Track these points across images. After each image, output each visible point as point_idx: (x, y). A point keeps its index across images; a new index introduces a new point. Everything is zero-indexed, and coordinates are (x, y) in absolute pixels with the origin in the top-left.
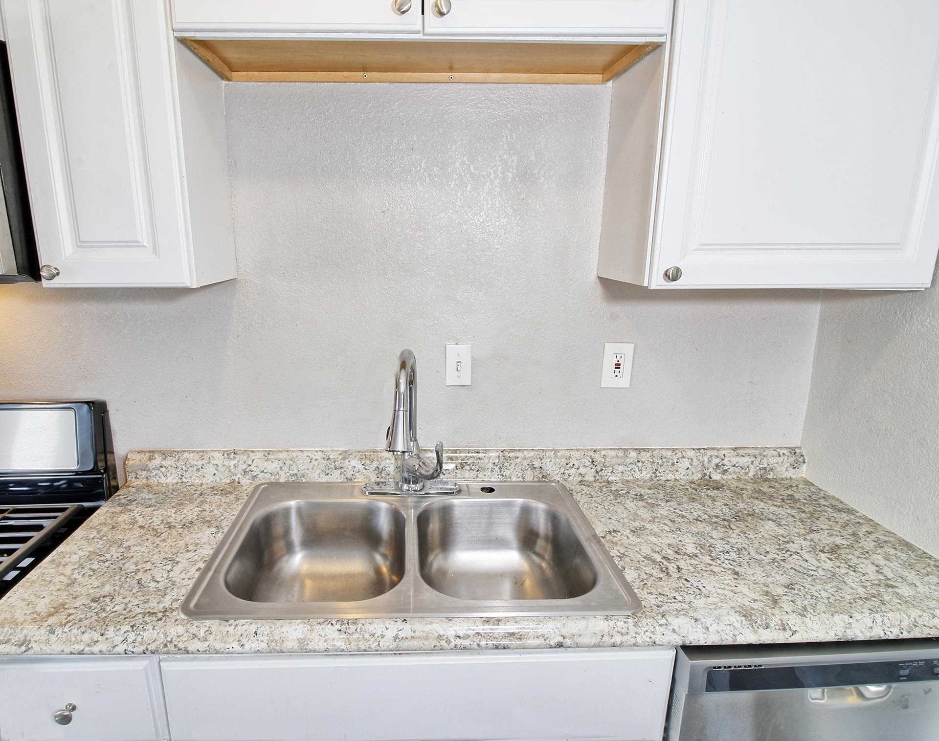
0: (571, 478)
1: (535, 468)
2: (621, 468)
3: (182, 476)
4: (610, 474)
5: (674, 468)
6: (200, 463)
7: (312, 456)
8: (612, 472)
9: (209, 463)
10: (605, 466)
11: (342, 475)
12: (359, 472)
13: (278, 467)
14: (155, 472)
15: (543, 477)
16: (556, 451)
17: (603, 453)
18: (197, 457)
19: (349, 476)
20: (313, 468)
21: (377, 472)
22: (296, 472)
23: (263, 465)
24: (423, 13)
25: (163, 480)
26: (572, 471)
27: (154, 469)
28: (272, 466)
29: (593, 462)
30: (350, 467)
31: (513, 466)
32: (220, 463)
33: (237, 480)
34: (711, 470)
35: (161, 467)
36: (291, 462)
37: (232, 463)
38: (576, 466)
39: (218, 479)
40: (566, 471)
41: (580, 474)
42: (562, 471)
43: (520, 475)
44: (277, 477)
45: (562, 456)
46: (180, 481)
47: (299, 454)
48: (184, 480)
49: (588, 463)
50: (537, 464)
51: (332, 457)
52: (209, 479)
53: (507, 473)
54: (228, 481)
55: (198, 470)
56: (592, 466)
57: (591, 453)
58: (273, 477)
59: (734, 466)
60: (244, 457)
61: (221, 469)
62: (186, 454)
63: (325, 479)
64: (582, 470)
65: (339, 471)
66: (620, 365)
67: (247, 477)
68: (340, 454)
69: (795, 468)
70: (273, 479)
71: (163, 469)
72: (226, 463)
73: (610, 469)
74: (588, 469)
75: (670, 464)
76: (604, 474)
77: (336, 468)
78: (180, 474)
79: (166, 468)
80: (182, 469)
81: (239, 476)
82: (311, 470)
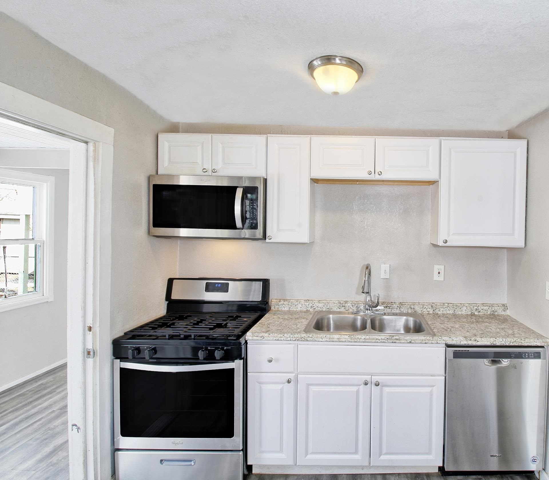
0: (425, 312)
1: (412, 308)
2: (442, 309)
3: (290, 308)
4: (438, 311)
5: (461, 310)
6: (296, 303)
7: (334, 302)
8: (439, 311)
9: (299, 303)
10: (436, 308)
11: (345, 309)
12: (350, 308)
13: (323, 305)
14: (281, 306)
15: (415, 312)
16: (419, 303)
17: (436, 304)
18: (295, 301)
19: (347, 309)
20: (335, 306)
21: (357, 308)
22: (329, 307)
23: (317, 304)
24: (375, 173)
25: (283, 309)
26: (425, 310)
27: (280, 305)
28: (321, 305)
29: (432, 306)
30: (348, 306)
31: (404, 307)
32: (303, 304)
33: (308, 310)
34: (474, 311)
35: (283, 304)
36: (327, 304)
37: (307, 303)
38: (426, 308)
39: (302, 310)
40: (423, 310)
41: (428, 311)
42: (421, 310)
43: (407, 311)
44: (322, 309)
45: (421, 305)
46: (289, 309)
47: (330, 301)
48: (290, 309)
49: (430, 307)
50: (412, 307)
51: (341, 302)
52: (299, 309)
53: (402, 310)
54: (305, 310)
55: (296, 306)
56: (432, 308)
57: (432, 304)
58: (321, 309)
59: (482, 309)
60: (312, 302)
61: (303, 305)
62: (292, 300)
63: (339, 310)
64: (428, 310)
65: (344, 308)
66: (440, 272)
67: (312, 309)
68: (344, 302)
69: (504, 311)
70: (321, 310)
71: (284, 305)
72: (305, 303)
73: (438, 310)
74: (431, 309)
75: (459, 308)
76: (436, 311)
77: (343, 306)
78: (289, 307)
79: (285, 305)
80: (290, 305)
81: (309, 308)
82: (334, 307)
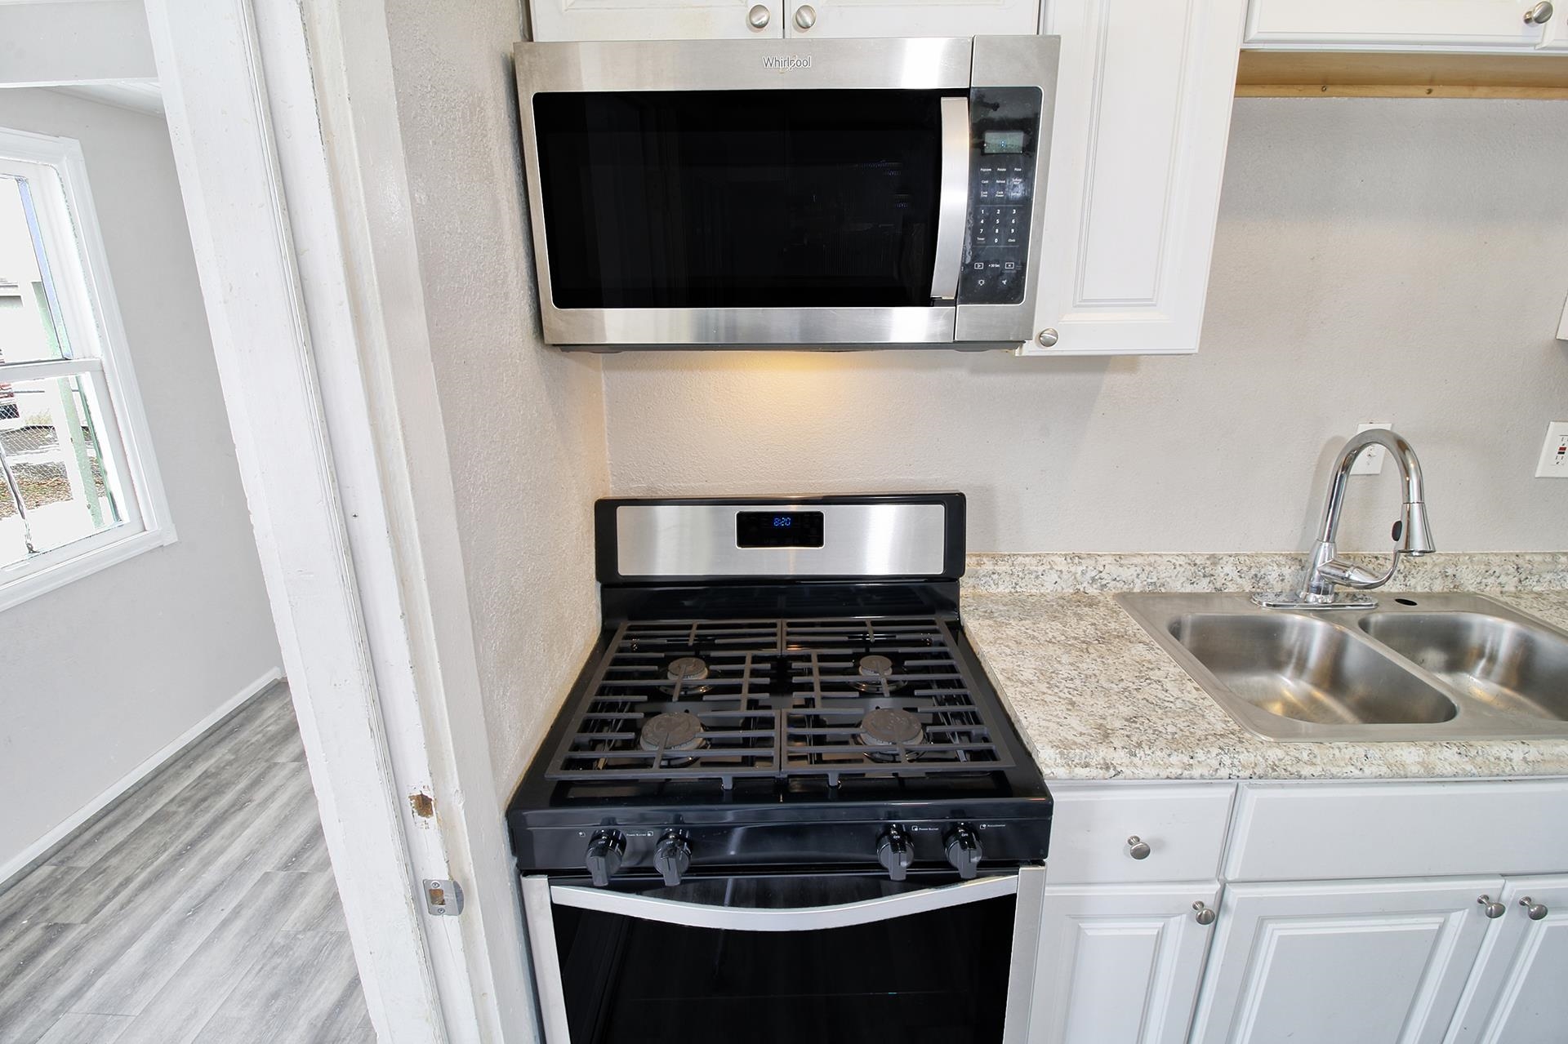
0: (1488, 588)
1: (1447, 576)
2: (1549, 577)
3: (1016, 584)
4: (1535, 583)
6: (1041, 569)
7: (1174, 561)
8: (1538, 581)
9: (1052, 568)
10: (1530, 573)
11: (1211, 585)
12: (1232, 580)
13: (1135, 574)
14: (984, 580)
15: (1454, 587)
16: (1471, 557)
17: (1527, 558)
18: (1034, 561)
19: (1218, 585)
20: (1176, 576)
21: (1253, 581)
22: (1155, 580)
23: (1114, 570)
25: (993, 589)
26: (1490, 580)
27: (984, 576)
28: (1127, 573)
29: (1518, 568)
30: (1222, 575)
31: (1421, 573)
32: (1065, 569)
33: (1082, 589)
35: (994, 573)
36: (1151, 569)
37: (1080, 569)
38: (1497, 574)
39: (1059, 589)
40: (1483, 580)
41: (1500, 584)
42: (1478, 580)
43: (1427, 584)
44: (1131, 586)
45: (1480, 563)
46: (1013, 590)
47: (1158, 558)
48: (1019, 589)
49: (1512, 570)
50: (1450, 572)
51: (1198, 562)
52: (1048, 588)
53: (1412, 582)
54: (1072, 591)
55: (1037, 577)
56: (1516, 573)
57: (1514, 558)
58: (1126, 586)
60: (1091, 562)
61: (1065, 576)
62: (1020, 559)
63: (1189, 589)
64: (1503, 579)
65: (1208, 580)
66: (1565, 449)
67: (1095, 586)
68: (1208, 559)
70: (1125, 588)
71: (995, 577)
72: (1073, 569)
73: (1536, 578)
74: (1511, 577)
76: (1528, 583)
77: (1204, 576)
78: (1014, 581)
79: (999, 574)
80: (1018, 576)
81: (1085, 584)
82: (1173, 578)
